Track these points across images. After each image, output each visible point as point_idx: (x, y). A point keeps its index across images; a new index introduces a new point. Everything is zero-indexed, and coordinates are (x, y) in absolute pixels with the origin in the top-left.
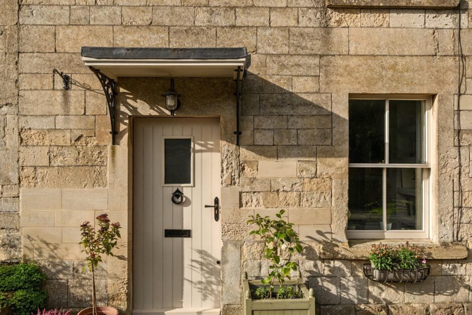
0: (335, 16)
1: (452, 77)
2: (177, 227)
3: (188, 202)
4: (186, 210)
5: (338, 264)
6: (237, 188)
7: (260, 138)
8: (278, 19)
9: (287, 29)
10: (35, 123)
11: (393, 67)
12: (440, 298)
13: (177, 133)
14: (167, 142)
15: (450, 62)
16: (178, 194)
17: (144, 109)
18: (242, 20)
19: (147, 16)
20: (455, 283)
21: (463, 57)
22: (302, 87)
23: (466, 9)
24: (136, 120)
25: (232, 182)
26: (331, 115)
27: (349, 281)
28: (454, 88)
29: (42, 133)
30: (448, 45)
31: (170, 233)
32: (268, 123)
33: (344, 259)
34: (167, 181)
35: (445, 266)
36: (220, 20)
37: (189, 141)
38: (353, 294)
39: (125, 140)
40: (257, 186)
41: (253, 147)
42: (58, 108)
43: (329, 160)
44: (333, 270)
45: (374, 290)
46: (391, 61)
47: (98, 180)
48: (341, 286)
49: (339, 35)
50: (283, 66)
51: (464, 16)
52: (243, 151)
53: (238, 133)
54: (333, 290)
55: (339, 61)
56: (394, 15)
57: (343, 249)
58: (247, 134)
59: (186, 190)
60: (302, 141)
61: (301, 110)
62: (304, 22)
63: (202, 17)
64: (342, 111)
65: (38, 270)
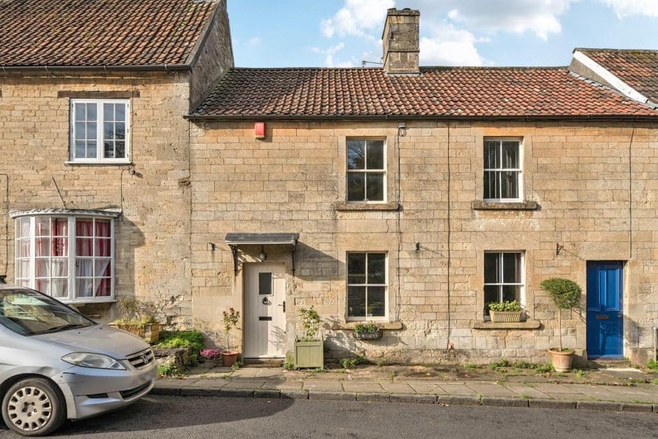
0: (339, 214)
1: (395, 242)
2: (264, 316)
3: (270, 303)
4: (269, 307)
5: (340, 331)
6: (293, 296)
7: (304, 273)
8: (312, 216)
9: (317, 221)
10: (198, 266)
11: (367, 238)
12: (390, 348)
13: (265, 270)
14: (260, 274)
15: (394, 235)
16: (265, 299)
17: (249, 259)
18: (295, 216)
19: (251, 216)
20: (397, 340)
21: (401, 233)
22: (324, 248)
23: (402, 210)
24: (246, 264)
25: (291, 293)
26: (337, 261)
27: (345, 340)
28: (396, 248)
29: (202, 271)
30: (393, 227)
31: (261, 319)
32: (308, 265)
33: (343, 329)
34: (261, 293)
35: (392, 333)
36: (285, 217)
37: (271, 273)
38: (347, 346)
39: (240, 274)
40: (303, 295)
41: (300, 276)
42: (209, 259)
43: (337, 282)
44: (338, 334)
45: (358, 344)
46: (366, 235)
47: (228, 292)
48: (342, 342)
49: (341, 223)
50: (315, 238)
51: (401, 213)
52: (296, 278)
53: (294, 270)
54: (338, 344)
55: (341, 236)
56: (367, 213)
57: (343, 324)
58: (297, 271)
59: (269, 297)
60: (324, 273)
61: (324, 259)
62: (324, 217)
63: (276, 216)
64: (343, 259)
65: (200, 334)
